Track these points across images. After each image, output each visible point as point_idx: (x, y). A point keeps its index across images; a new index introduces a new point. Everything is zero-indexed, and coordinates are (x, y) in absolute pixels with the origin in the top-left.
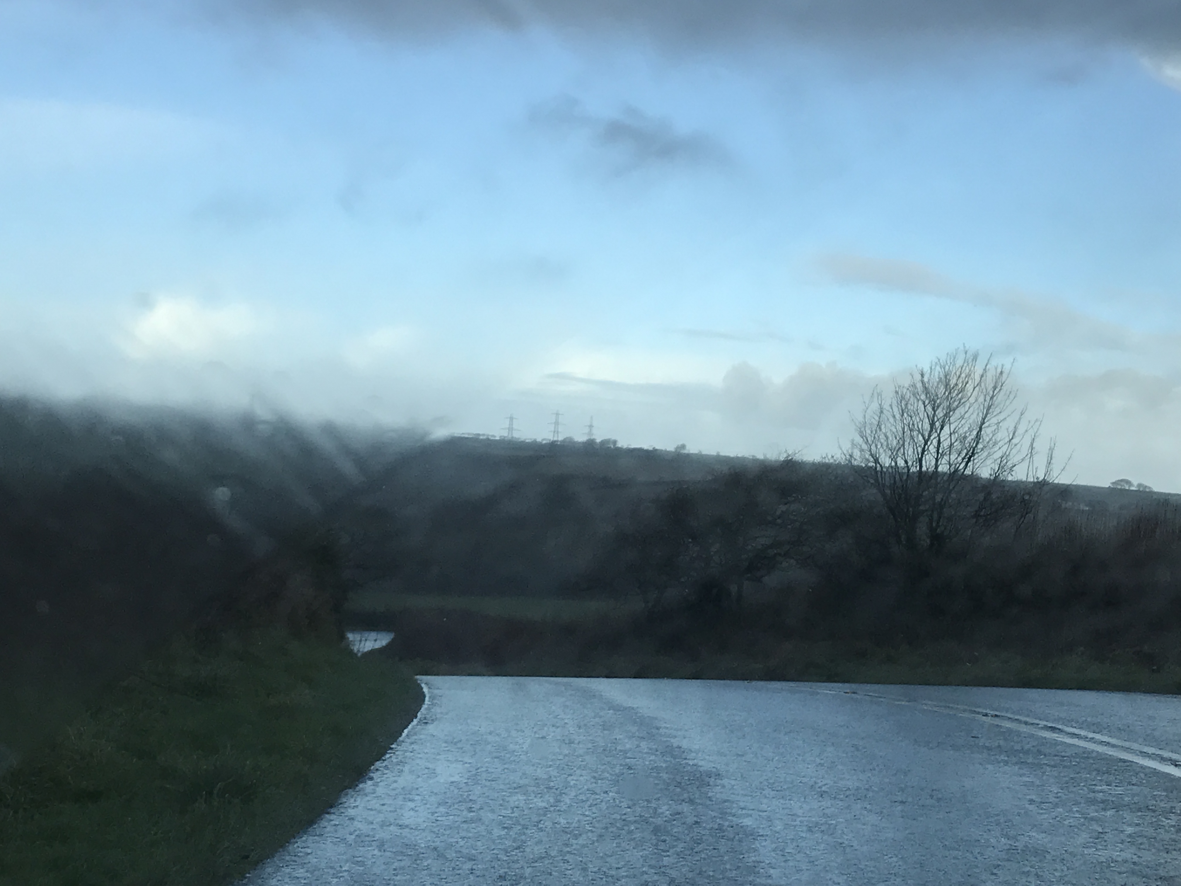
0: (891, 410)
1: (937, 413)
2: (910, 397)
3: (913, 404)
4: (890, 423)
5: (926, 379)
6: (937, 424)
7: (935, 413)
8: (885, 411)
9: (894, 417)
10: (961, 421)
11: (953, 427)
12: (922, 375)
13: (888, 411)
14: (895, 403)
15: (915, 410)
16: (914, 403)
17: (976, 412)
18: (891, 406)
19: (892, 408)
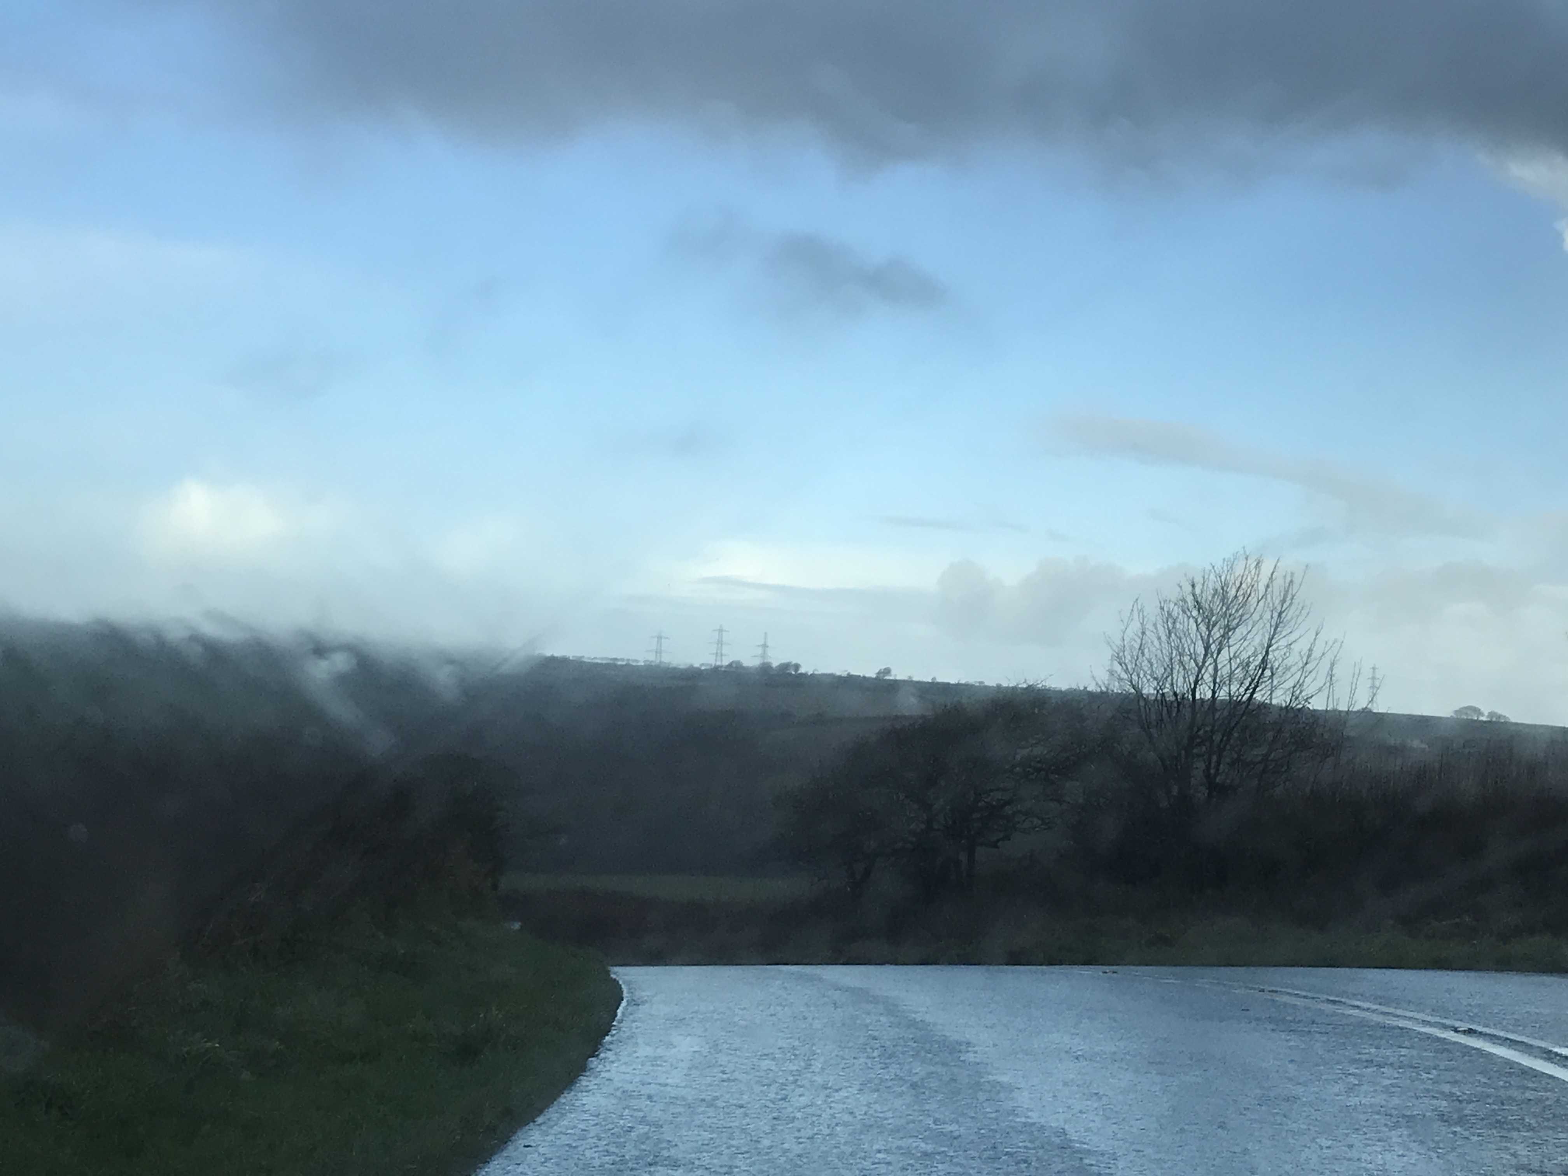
0: (1155, 631)
1: (1212, 633)
2: (1178, 614)
3: (1182, 621)
4: (1155, 646)
5: (1198, 591)
6: (1213, 647)
7: (1210, 632)
8: (1147, 633)
9: (1159, 638)
10: (1242, 644)
11: (1233, 650)
12: (1193, 586)
13: (1152, 631)
14: (1160, 622)
15: (1185, 630)
16: (1184, 622)
17: (1261, 632)
18: (1155, 625)
19: (1156, 628)
